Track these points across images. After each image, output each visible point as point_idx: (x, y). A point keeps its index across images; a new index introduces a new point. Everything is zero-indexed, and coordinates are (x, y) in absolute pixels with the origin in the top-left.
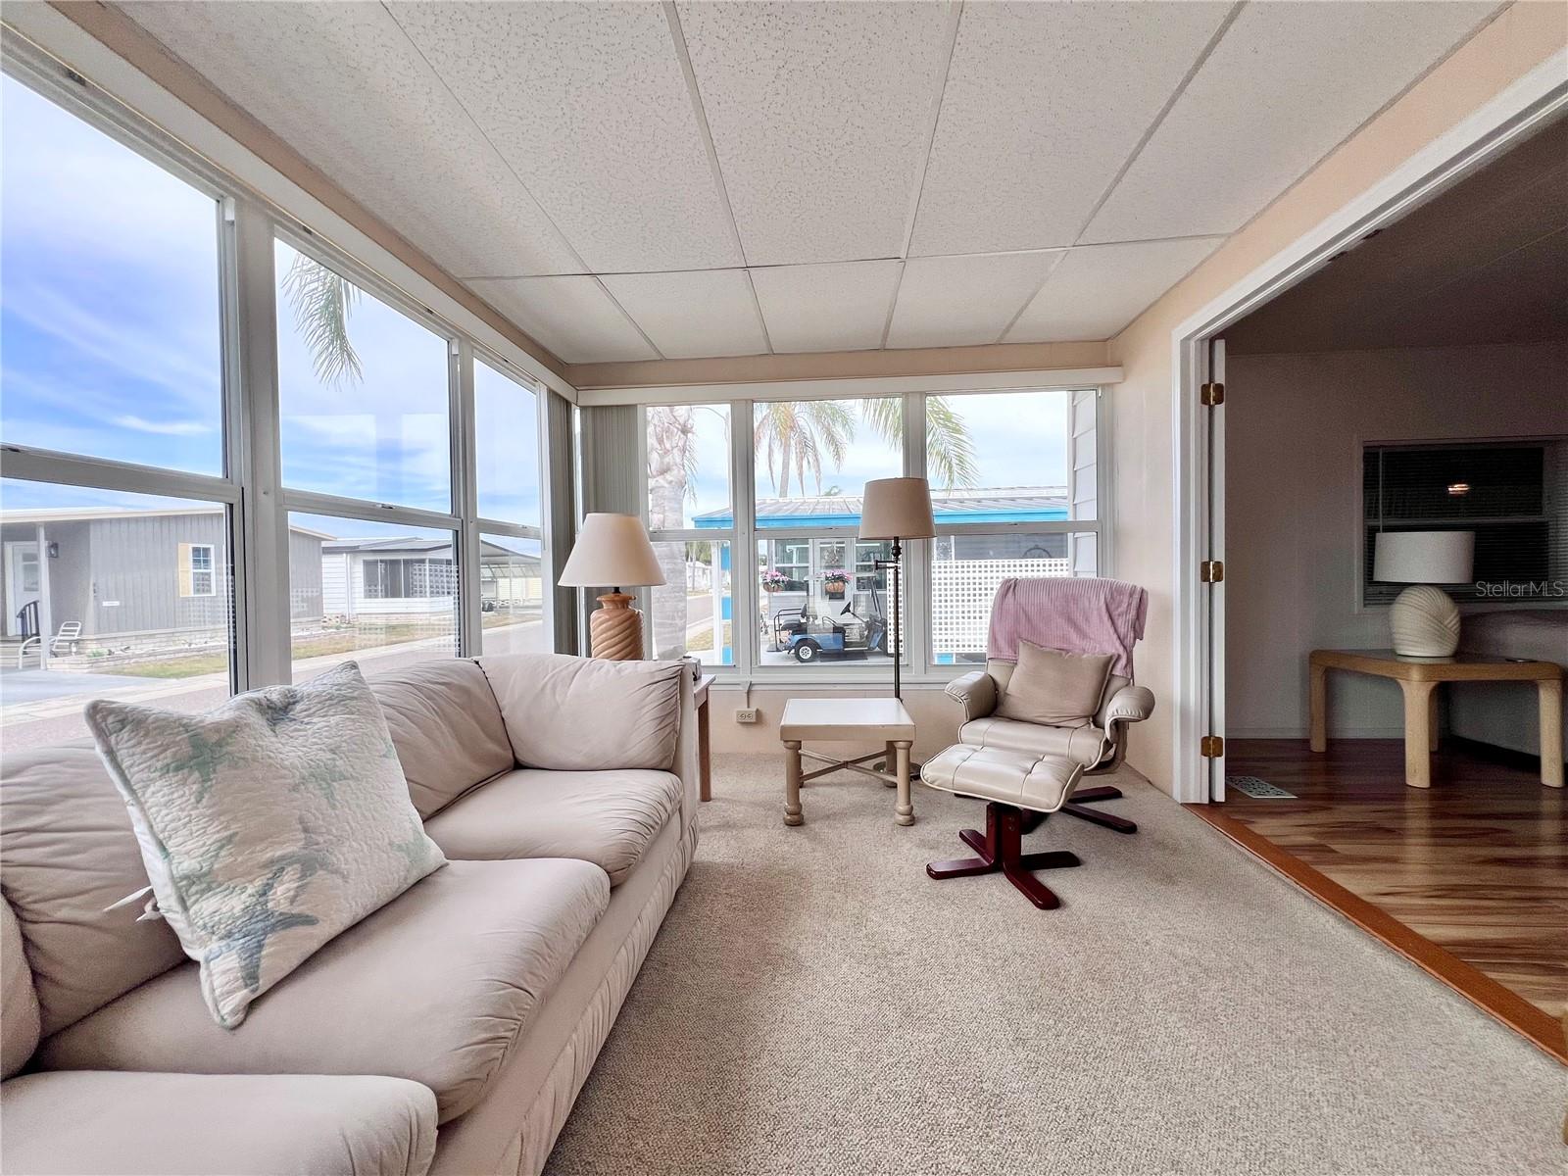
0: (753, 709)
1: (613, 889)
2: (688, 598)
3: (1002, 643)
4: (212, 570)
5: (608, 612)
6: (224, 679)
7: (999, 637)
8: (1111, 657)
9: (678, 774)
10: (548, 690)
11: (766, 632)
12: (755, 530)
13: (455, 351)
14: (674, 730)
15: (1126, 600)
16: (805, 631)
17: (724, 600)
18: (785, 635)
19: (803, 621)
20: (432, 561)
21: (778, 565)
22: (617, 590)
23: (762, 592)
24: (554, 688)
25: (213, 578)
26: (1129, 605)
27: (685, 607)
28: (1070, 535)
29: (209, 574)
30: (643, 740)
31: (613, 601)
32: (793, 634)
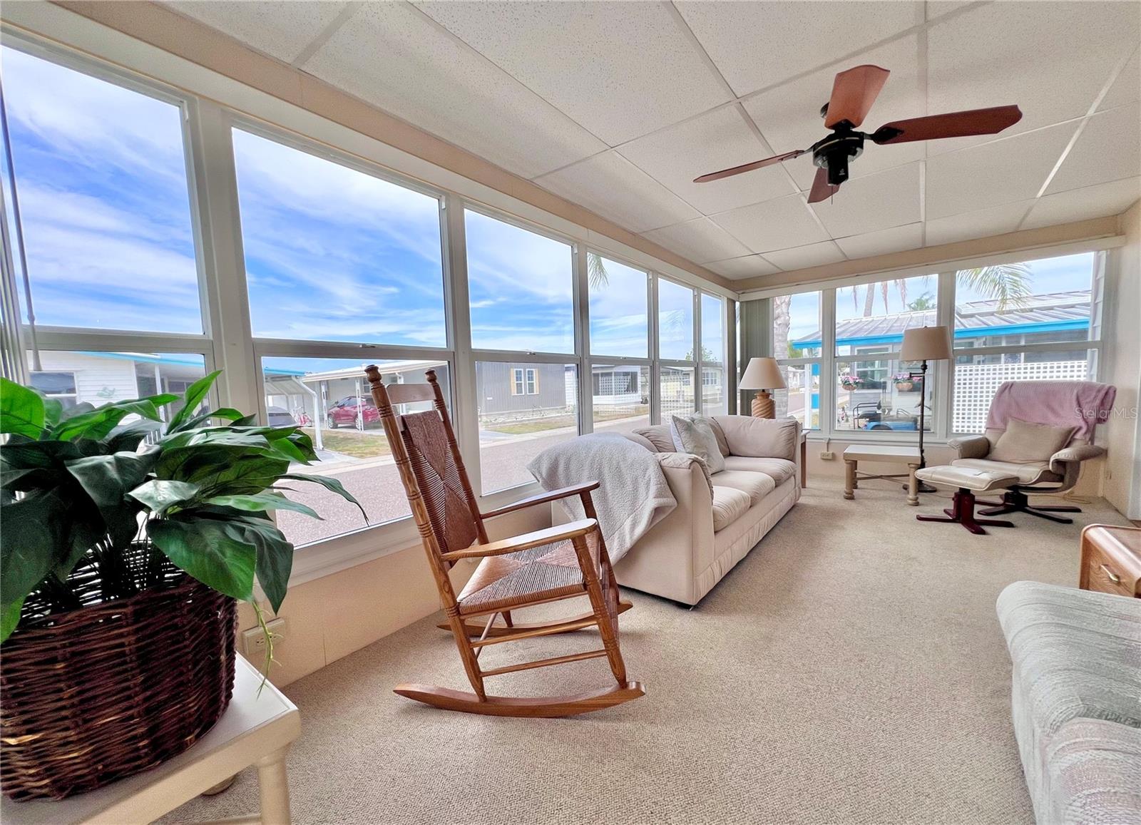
0: (831, 452)
1: (776, 486)
2: (789, 394)
3: (997, 419)
4: (534, 382)
5: (760, 399)
6: (575, 429)
7: (995, 415)
8: (1074, 428)
9: (795, 463)
10: (742, 428)
11: (847, 421)
12: (835, 357)
13: (696, 294)
14: (793, 445)
15: (1094, 394)
16: (879, 419)
17: (813, 396)
18: (863, 422)
19: (878, 412)
20: (617, 374)
21: (859, 370)
22: (763, 391)
23: (840, 389)
24: (744, 427)
25: (523, 385)
26: (1095, 397)
27: (787, 400)
28: (1089, 350)
29: (521, 384)
30: (781, 447)
31: (762, 395)
32: (869, 421)
